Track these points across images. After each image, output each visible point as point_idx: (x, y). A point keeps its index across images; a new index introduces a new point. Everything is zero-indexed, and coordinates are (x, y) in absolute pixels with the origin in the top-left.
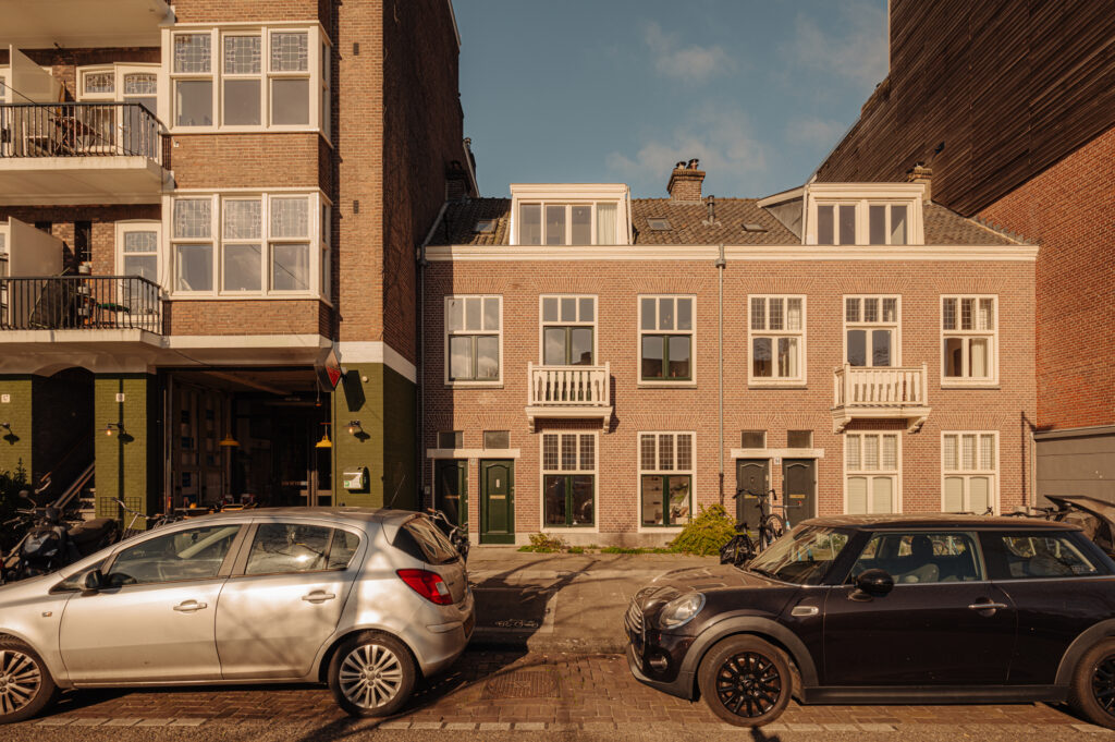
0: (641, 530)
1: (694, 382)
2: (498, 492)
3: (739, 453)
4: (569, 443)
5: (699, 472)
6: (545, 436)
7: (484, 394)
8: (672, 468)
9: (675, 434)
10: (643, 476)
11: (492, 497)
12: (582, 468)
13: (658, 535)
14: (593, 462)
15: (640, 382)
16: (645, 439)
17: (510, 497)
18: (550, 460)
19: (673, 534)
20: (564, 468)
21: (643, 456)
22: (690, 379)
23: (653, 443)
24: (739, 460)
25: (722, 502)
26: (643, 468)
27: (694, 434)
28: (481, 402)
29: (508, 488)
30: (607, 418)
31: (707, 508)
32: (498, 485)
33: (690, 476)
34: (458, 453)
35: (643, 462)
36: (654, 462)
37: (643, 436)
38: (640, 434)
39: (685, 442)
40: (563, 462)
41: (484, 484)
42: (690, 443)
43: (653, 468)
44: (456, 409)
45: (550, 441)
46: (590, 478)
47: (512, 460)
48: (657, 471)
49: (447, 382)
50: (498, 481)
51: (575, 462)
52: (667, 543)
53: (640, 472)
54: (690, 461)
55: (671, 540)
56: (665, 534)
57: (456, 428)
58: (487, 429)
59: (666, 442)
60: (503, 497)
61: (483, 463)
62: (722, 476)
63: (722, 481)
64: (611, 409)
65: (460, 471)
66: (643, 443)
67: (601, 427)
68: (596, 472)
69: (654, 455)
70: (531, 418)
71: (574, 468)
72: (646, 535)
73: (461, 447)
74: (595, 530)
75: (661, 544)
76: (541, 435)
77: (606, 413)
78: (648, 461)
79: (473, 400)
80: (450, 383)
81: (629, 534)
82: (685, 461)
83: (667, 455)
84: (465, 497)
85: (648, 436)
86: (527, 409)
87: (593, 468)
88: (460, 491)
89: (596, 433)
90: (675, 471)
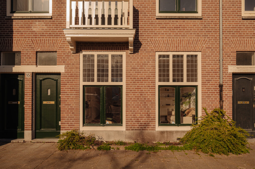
0: (159, 129)
1: (199, 14)
2: (49, 98)
3: (234, 69)
4: (103, 61)
5: (203, 83)
6: (84, 56)
7: (37, 23)
8: (182, 81)
9: (185, 54)
10: (160, 86)
11: (45, 103)
12: (113, 80)
13: (171, 132)
14: (121, 75)
15: (158, 14)
16: (161, 59)
17: (58, 103)
18: (88, 75)
19: (184, 132)
20: (99, 80)
21: (160, 71)
22: (197, 12)
23: (168, 61)
24: (235, 75)
25: (221, 107)
26: (160, 80)
27: (199, 54)
28: (34, 29)
29: (56, 96)
30: (131, 39)
31: (210, 111)
32: (49, 94)
33: (196, 87)
34: (16, 69)
35: (160, 76)
36: (168, 75)
37: (160, 56)
38: (157, 54)
39: (192, 60)
40: (98, 75)
41: (38, 93)
42: (196, 61)
43: (168, 80)
44: (15, 34)
45: (88, 60)
46: (120, 88)
47: (59, 74)
48: (171, 83)
49: (8, 14)
50: (49, 91)
51: (107, 76)
52: (178, 139)
53: (158, 83)
54: (196, 75)
55: (182, 136)
56: (177, 132)
57: (15, 49)
58: (39, 50)
59: (178, 59)
60: (53, 103)
61: (38, 76)
62: (221, 86)
63: (221, 91)
64: (134, 32)
65: (20, 82)
66: (160, 61)
67: (128, 49)
68: (123, 83)
69: (168, 71)
70: (69, 39)
71: (107, 81)
72: (162, 133)
73: (19, 64)
74: (123, 128)
75: (174, 139)
76: (81, 55)
77: (130, 35)
78: (164, 75)
79: (29, 27)
80: (11, 15)
81: (148, 131)
82: (192, 76)
83: (178, 71)
84: (23, 103)
85: (164, 56)
86: (65, 31)
87: (121, 80)
88: (20, 98)
89: (124, 54)
90: (185, 83)
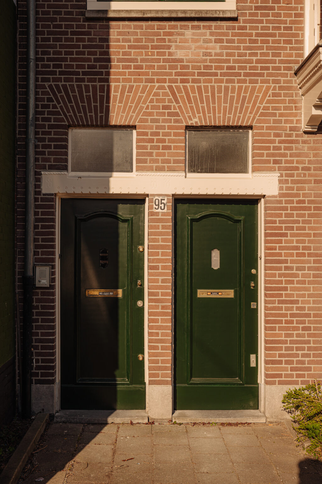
7: (189, 33)
11: (202, 293)
28: (179, 54)
32: (216, 265)
44: (117, 70)
50: (216, 256)
57: (116, 118)
58: (195, 121)
60: (228, 294)
61: (181, 208)
65: (123, 228)
